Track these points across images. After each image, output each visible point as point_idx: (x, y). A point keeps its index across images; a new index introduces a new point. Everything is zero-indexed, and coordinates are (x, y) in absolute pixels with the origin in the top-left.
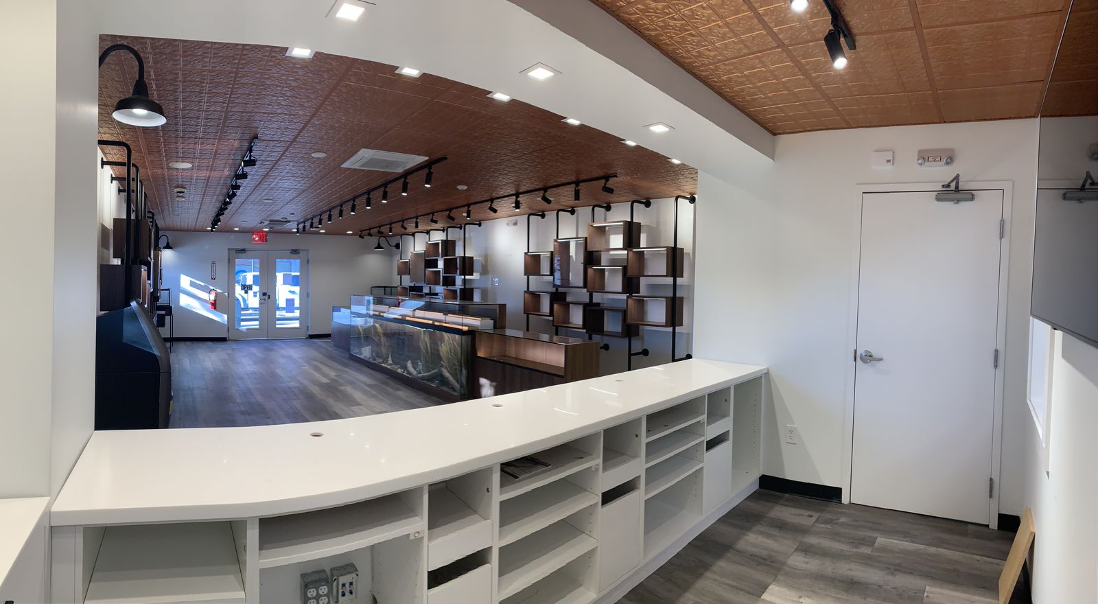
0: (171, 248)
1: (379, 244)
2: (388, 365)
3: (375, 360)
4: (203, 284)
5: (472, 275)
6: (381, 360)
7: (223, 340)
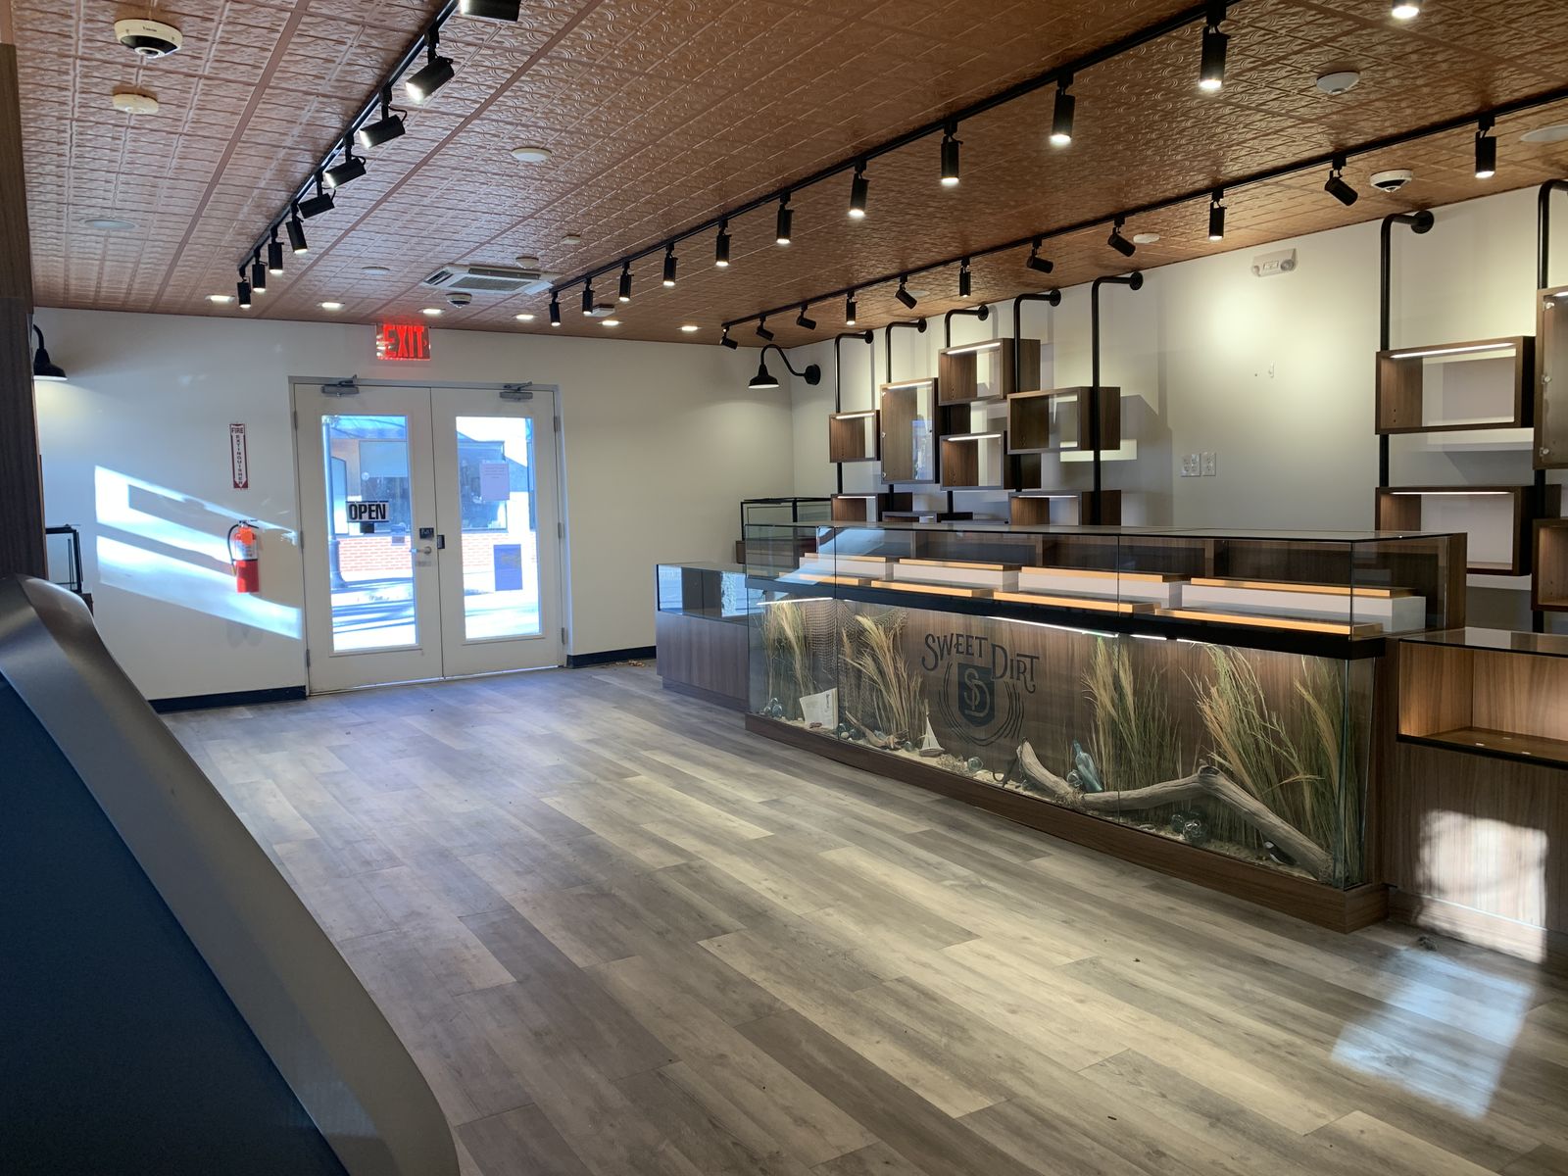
0: (58, 373)
1: (763, 369)
2: (925, 754)
3: (860, 735)
4: (178, 497)
5: (1117, 447)
6: (892, 740)
7: (294, 695)
